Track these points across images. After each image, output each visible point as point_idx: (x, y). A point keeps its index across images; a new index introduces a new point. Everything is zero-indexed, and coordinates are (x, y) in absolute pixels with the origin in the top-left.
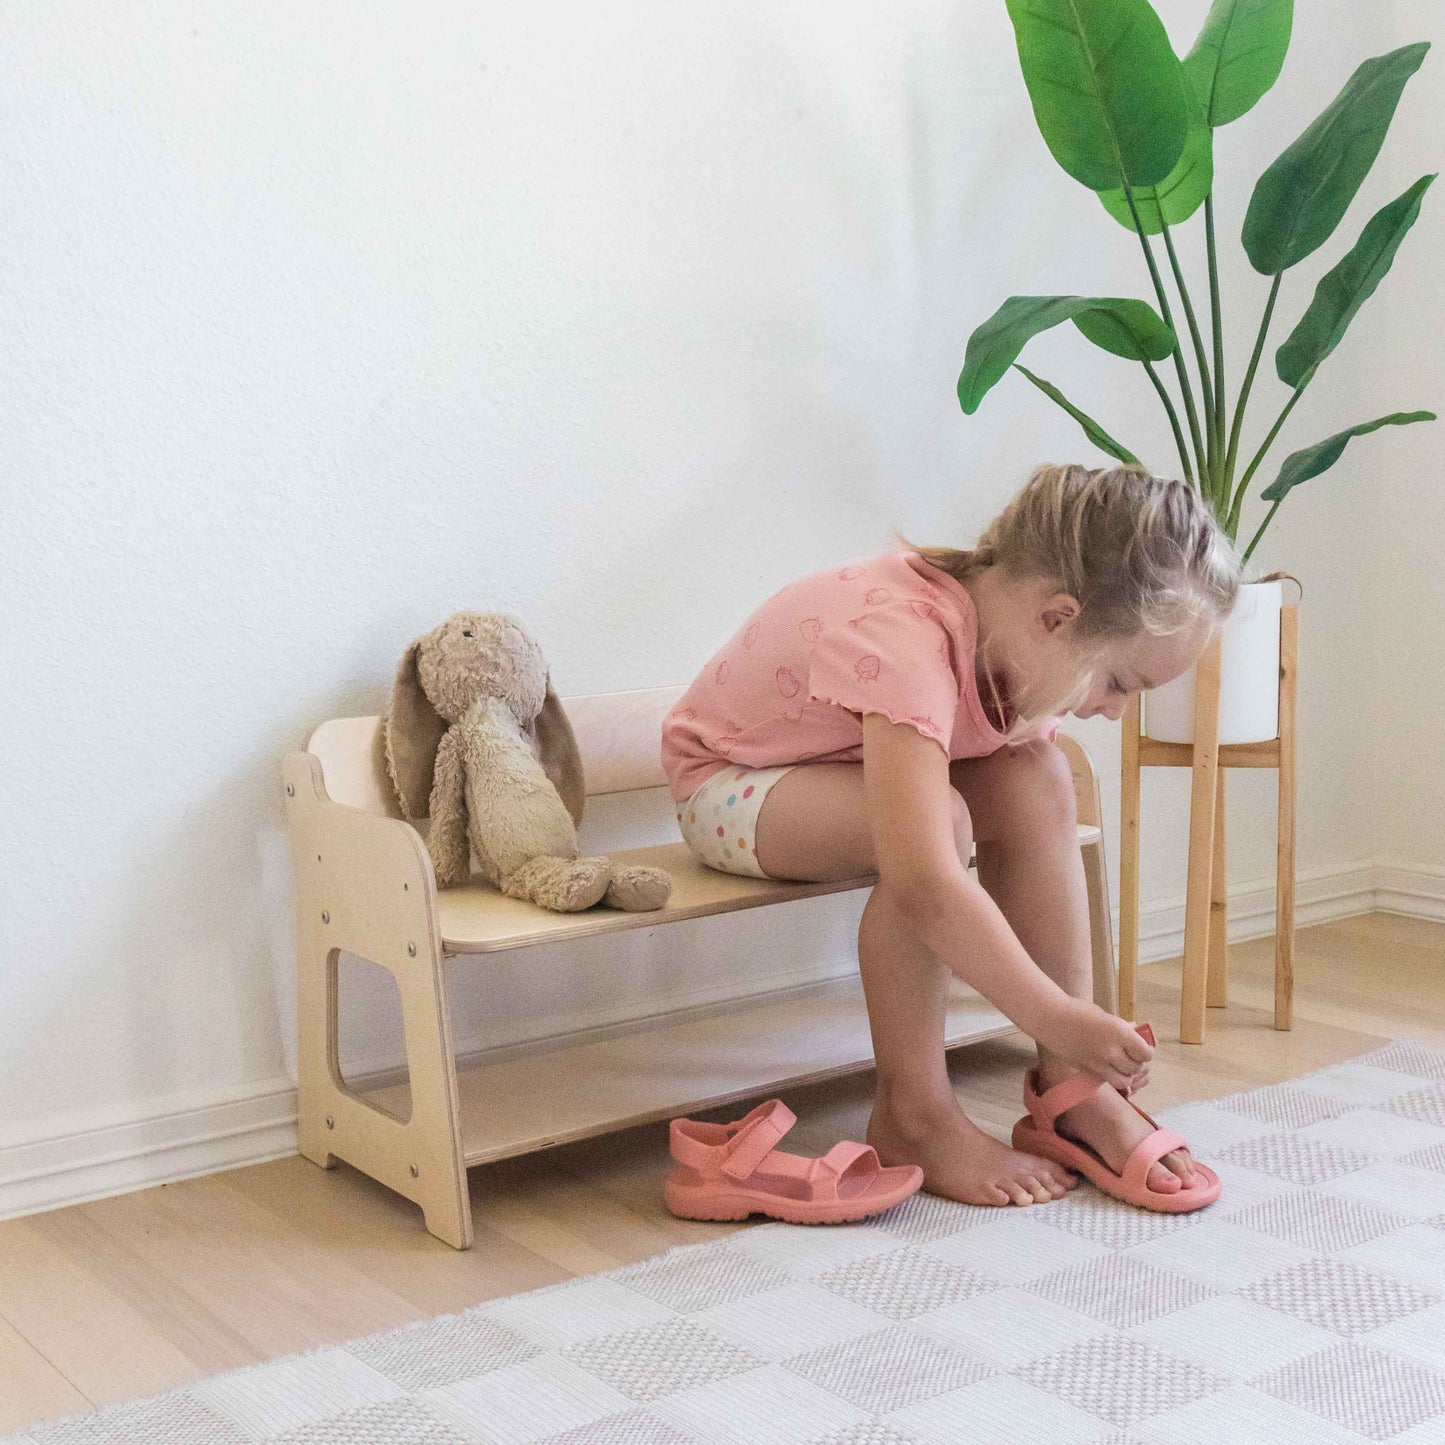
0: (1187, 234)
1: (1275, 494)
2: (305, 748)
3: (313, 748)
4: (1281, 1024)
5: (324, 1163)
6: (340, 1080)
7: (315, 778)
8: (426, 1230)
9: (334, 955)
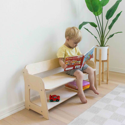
0: (100, 16)
1: (108, 39)
2: (25, 68)
5: (29, 109)
6: (31, 102)
7: (27, 71)
8: (43, 117)
9: (30, 89)
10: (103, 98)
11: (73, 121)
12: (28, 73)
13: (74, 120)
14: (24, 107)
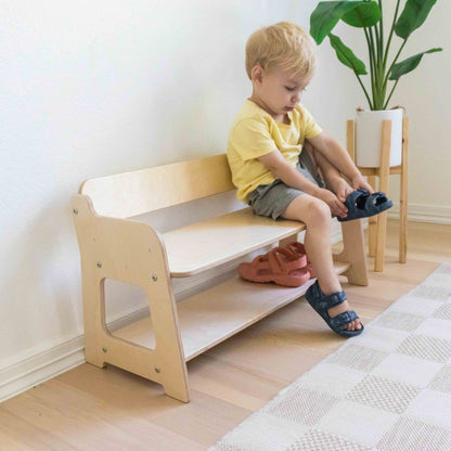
2: (80, 192)
3: (84, 192)
4: (401, 261)
5: (102, 366)
6: (109, 333)
7: (90, 205)
8: (165, 394)
9: (103, 280)
10: (386, 313)
11: (276, 399)
12: (93, 214)
13: (276, 394)
14: (80, 359)
